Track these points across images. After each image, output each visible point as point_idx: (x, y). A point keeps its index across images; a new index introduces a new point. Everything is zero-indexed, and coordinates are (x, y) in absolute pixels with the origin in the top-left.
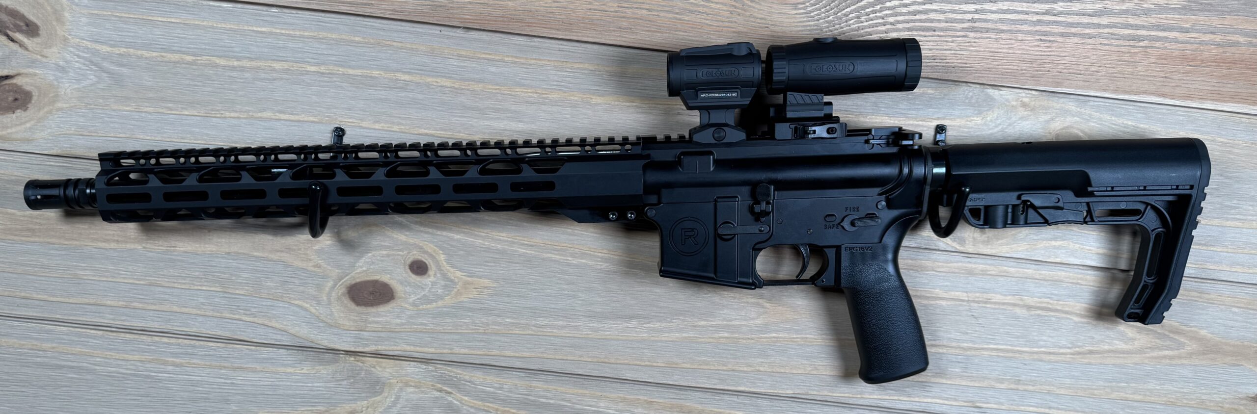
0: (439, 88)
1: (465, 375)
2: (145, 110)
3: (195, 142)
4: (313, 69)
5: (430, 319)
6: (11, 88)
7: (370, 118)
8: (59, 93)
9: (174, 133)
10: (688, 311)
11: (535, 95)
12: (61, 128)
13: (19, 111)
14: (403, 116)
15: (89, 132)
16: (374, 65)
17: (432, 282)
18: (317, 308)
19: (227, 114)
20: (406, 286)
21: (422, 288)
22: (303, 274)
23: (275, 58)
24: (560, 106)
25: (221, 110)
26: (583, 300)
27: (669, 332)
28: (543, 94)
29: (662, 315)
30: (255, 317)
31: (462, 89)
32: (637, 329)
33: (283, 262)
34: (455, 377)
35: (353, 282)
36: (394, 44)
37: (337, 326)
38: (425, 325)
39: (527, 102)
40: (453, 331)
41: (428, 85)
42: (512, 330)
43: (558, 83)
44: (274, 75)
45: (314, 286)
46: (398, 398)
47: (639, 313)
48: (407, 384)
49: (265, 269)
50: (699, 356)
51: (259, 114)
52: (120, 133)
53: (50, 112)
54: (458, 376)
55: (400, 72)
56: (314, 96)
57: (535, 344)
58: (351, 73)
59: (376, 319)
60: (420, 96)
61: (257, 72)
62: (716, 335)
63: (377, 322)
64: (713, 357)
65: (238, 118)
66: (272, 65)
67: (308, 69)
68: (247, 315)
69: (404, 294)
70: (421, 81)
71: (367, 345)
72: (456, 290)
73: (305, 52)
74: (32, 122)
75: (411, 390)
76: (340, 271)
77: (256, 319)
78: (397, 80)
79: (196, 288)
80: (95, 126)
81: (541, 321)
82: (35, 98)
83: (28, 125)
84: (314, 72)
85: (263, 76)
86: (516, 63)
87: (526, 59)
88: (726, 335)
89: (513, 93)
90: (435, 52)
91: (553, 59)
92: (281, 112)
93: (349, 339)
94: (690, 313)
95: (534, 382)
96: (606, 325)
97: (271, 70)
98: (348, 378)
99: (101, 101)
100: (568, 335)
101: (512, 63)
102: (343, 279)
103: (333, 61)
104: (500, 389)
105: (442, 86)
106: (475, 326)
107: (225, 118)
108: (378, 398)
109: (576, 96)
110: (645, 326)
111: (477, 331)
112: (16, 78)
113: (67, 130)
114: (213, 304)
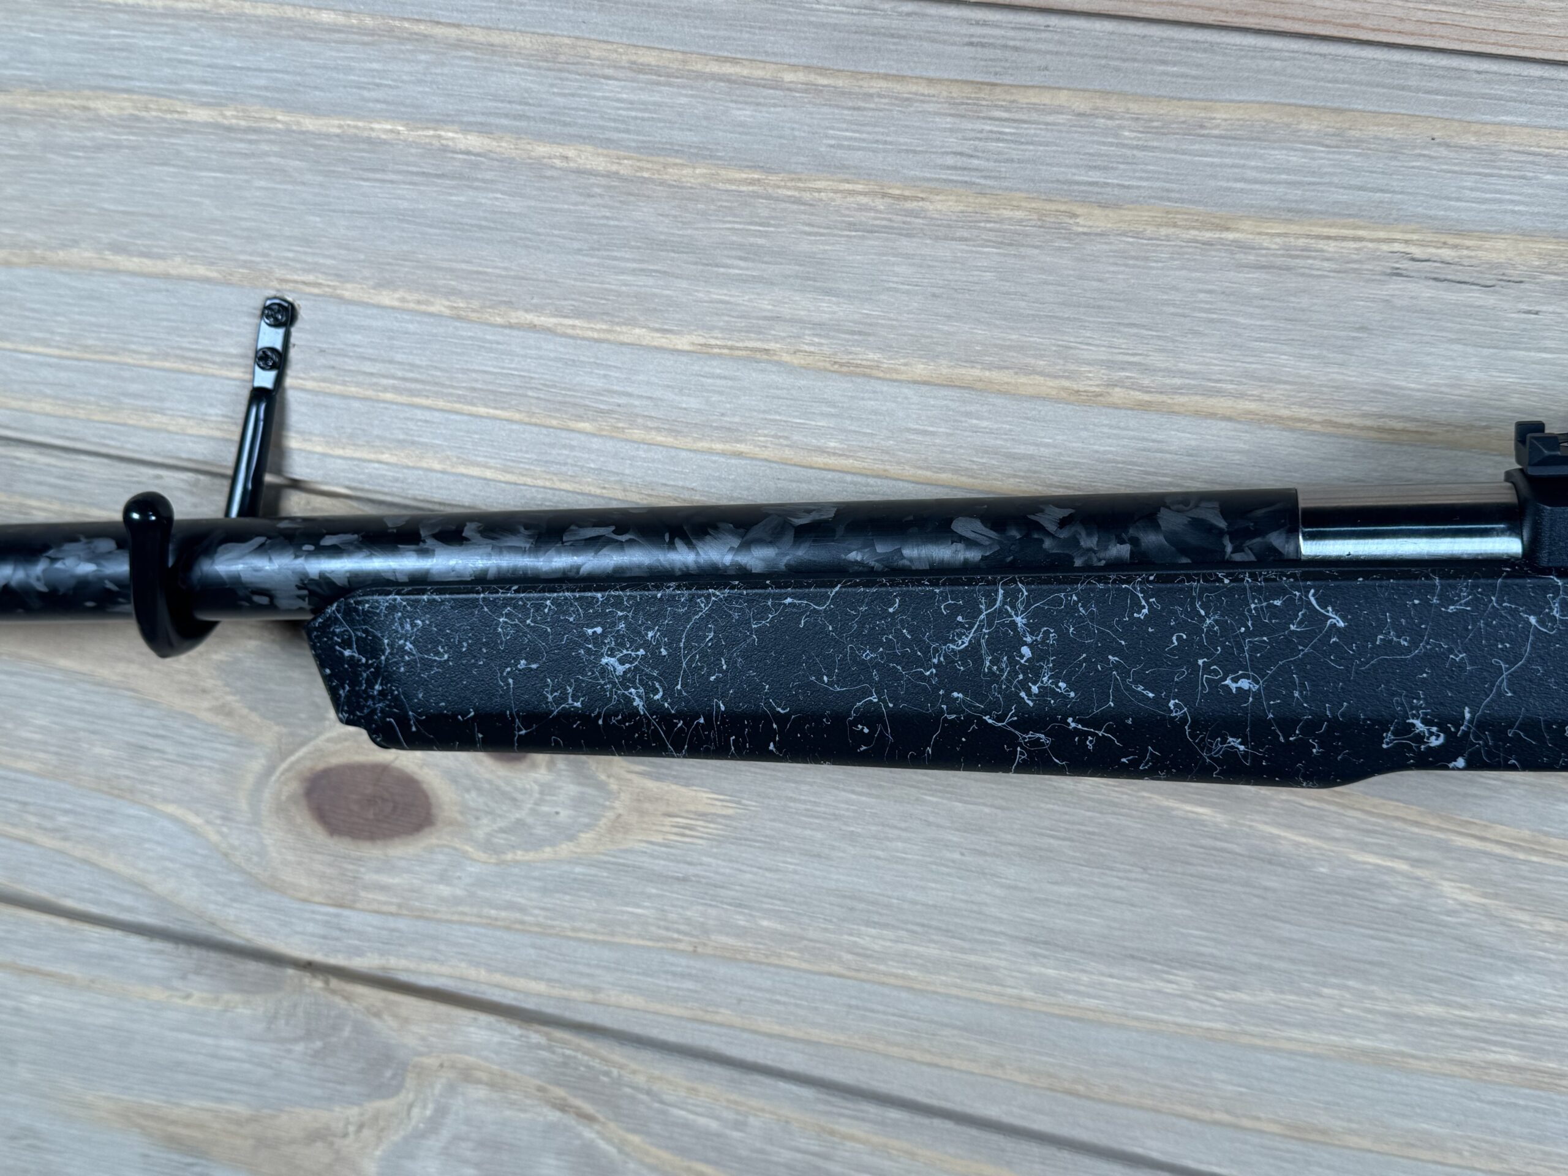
0: (573, 176)
1: (634, 1072)
4: (202, 115)
5: (534, 895)
7: (366, 273)
10: (1381, 964)
11: (880, 204)
14: (464, 266)
16: (377, 101)
17: (541, 785)
18: (225, 830)
20: (468, 790)
21: (514, 800)
22: (188, 731)
23: (101, 82)
24: (962, 239)
26: (1009, 887)
27: (1303, 1026)
28: (906, 198)
29: (1281, 965)
30: (66, 839)
31: (645, 181)
32: (1191, 1004)
33: (133, 690)
34: (607, 1074)
35: (321, 766)
36: (439, 31)
37: (275, 886)
38: (522, 909)
39: (851, 226)
40: (600, 938)
41: (538, 167)
42: (779, 956)
43: (960, 161)
44: (100, 134)
45: (217, 766)
46: (442, 1111)
47: (1202, 949)
48: (467, 1075)
49: (88, 707)
50: (1404, 1116)
51: (61, 254)
54: (615, 1072)
55: (453, 122)
56: (207, 202)
57: (850, 1006)
58: (311, 128)
59: (385, 879)
60: (514, 205)
61: (53, 126)
62: (1476, 1056)
63: (383, 888)
64: (1458, 1125)
65: (9, 265)
66: (91, 104)
67: (189, 117)
68: (45, 829)
69: (462, 813)
70: (514, 153)
71: (359, 952)
72: (610, 814)
73: (180, 61)
75: (482, 1092)
76: (284, 730)
77: (67, 842)
78: (445, 149)
81: (870, 938)
84: (206, 124)
85: (68, 136)
86: (817, 90)
87: (855, 74)
88: (1513, 1058)
89: (807, 196)
90: (562, 58)
91: (946, 76)
92: (117, 248)
93: (311, 928)
94: (1385, 972)
95: (843, 1120)
96: (1085, 978)
97: (89, 120)
98: (308, 1036)
100: (954, 991)
101: (806, 91)
102: (292, 752)
103: (258, 88)
104: (739, 1125)
105: (579, 172)
106: (667, 929)
108: (390, 1104)
109: (1018, 208)
110: (1219, 994)
111: (670, 945)
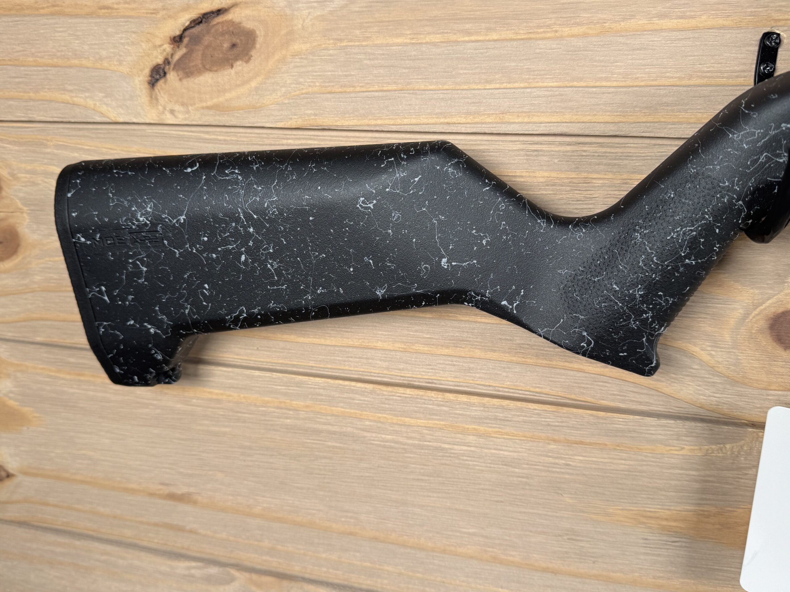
2: (427, 40)
3: (509, 86)
6: (225, 28)
8: (295, 28)
9: (474, 74)
12: (300, 83)
13: (239, 63)
15: (342, 86)
19: (566, 31)
25: (555, 24)
35: (781, 310)
37: (744, 382)
52: (389, 83)
53: (283, 60)
65: (585, 35)
74: (259, 79)
76: (757, 292)
80: (351, 75)
82: (260, 40)
83: (253, 84)
99: (358, 32)
102: (761, 304)
107: (562, 37)
112: (232, 11)
113: (309, 86)
114: (535, 345)
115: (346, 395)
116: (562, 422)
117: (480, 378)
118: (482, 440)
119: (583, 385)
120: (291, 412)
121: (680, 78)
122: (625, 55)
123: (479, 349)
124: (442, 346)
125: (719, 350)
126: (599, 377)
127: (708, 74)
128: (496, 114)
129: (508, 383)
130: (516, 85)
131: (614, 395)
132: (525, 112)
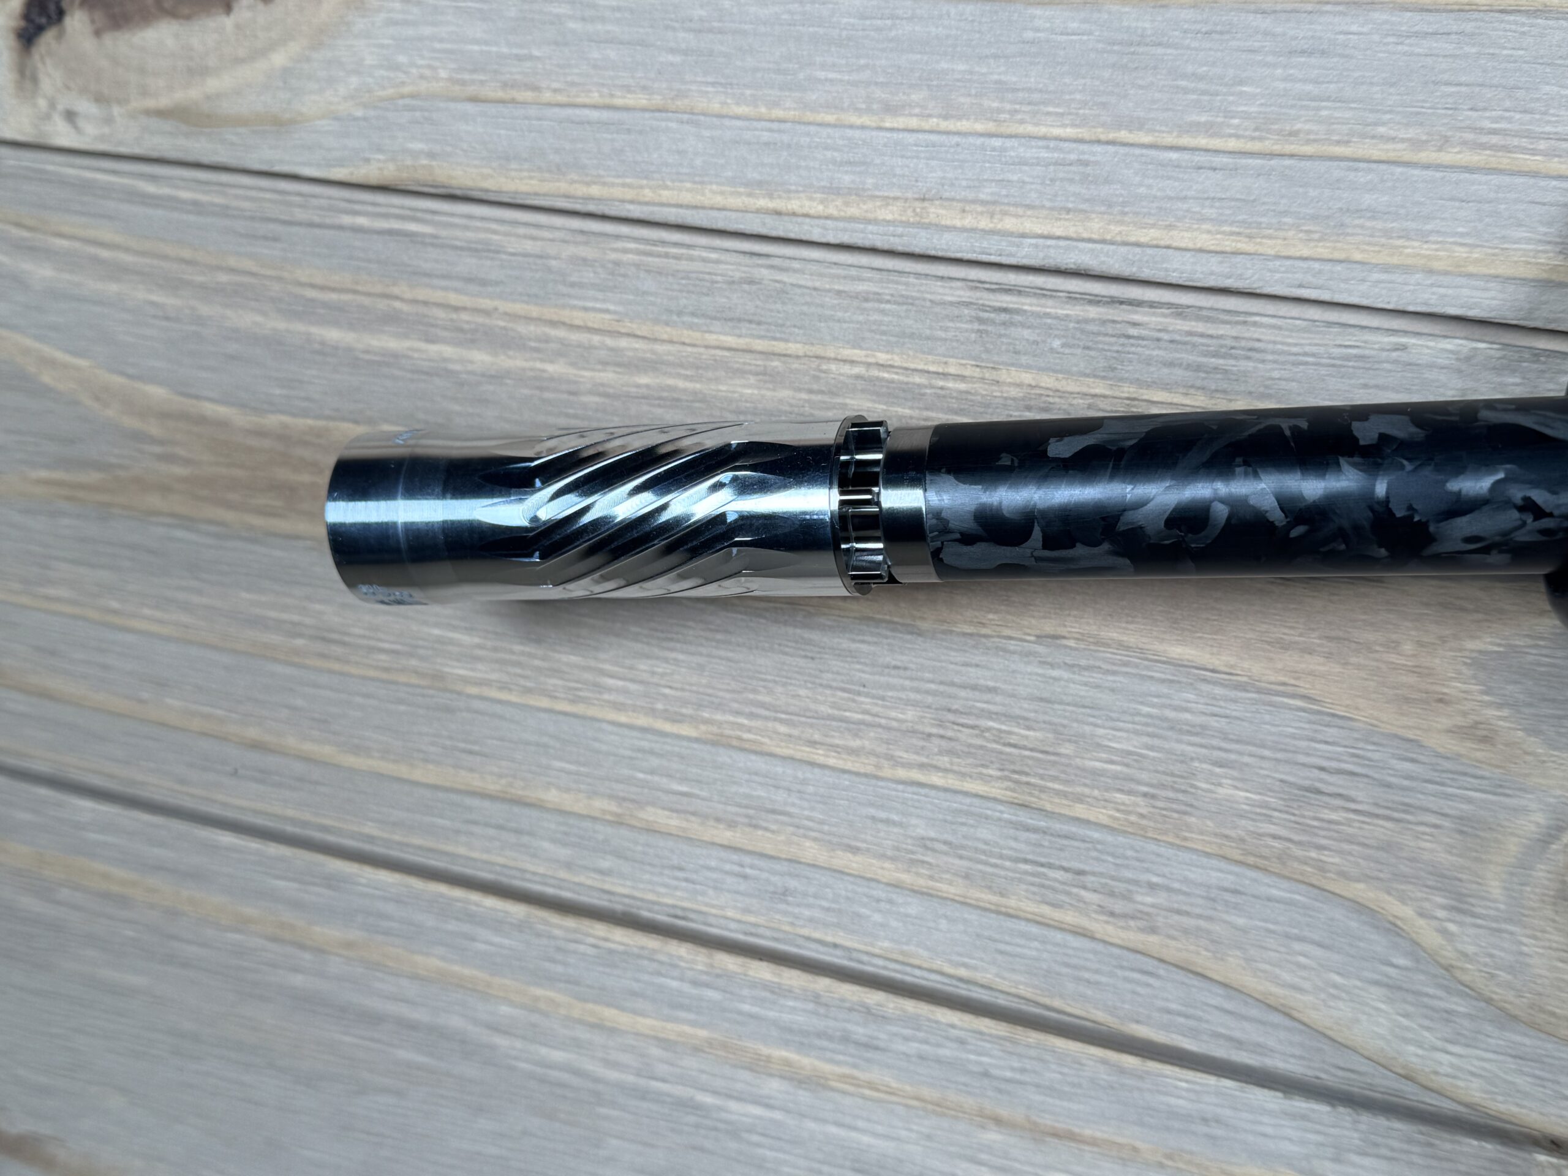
3: (944, 125)
9: (855, 84)
12: (397, 68)
13: (247, 1)
15: (505, 85)
18: (1452, 927)
22: (1405, 767)
33: (1304, 697)
37: (1536, 1022)
45: (1446, 823)
49: (1213, 722)
52: (628, 89)
68: (1112, 914)
74: (295, 48)
77: (1153, 939)
79: (901, 773)
80: (531, 57)
83: (279, 59)
113: (422, 77)
114: (963, 847)
115: (452, 926)
116: (1023, 1071)
117: (811, 920)
118: (804, 1096)
119: (1087, 975)
120: (307, 956)
121: (1417, 144)
122: (1267, 65)
123: (815, 839)
124: (718, 820)
125: (1469, 920)
126: (1132, 956)
127: (1494, 139)
128: (906, 200)
129: (886, 944)
130: (964, 125)
131: (1169, 1012)
132: (983, 203)
